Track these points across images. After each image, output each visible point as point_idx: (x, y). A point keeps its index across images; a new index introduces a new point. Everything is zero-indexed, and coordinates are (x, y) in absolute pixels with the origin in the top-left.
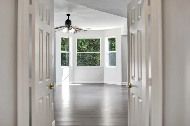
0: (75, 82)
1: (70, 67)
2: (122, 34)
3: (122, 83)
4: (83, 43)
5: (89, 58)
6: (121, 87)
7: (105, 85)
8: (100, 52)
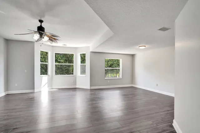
0: (53, 87)
1: (49, 76)
2: (90, 51)
3: (90, 88)
4: (61, 58)
5: (66, 69)
6: (89, 90)
7: (77, 89)
8: (74, 64)
